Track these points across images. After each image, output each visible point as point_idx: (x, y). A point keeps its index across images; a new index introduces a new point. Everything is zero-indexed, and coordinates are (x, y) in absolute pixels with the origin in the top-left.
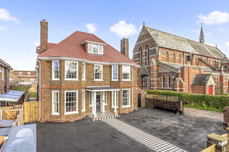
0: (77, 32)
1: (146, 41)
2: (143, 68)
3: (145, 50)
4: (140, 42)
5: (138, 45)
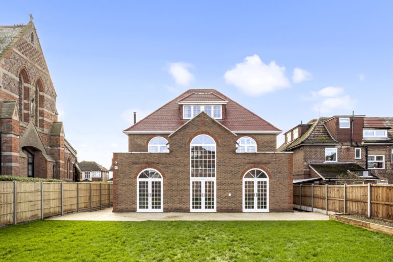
1: (38, 69)
2: (32, 130)
3: (34, 89)
4: (23, 53)
5: (17, 57)
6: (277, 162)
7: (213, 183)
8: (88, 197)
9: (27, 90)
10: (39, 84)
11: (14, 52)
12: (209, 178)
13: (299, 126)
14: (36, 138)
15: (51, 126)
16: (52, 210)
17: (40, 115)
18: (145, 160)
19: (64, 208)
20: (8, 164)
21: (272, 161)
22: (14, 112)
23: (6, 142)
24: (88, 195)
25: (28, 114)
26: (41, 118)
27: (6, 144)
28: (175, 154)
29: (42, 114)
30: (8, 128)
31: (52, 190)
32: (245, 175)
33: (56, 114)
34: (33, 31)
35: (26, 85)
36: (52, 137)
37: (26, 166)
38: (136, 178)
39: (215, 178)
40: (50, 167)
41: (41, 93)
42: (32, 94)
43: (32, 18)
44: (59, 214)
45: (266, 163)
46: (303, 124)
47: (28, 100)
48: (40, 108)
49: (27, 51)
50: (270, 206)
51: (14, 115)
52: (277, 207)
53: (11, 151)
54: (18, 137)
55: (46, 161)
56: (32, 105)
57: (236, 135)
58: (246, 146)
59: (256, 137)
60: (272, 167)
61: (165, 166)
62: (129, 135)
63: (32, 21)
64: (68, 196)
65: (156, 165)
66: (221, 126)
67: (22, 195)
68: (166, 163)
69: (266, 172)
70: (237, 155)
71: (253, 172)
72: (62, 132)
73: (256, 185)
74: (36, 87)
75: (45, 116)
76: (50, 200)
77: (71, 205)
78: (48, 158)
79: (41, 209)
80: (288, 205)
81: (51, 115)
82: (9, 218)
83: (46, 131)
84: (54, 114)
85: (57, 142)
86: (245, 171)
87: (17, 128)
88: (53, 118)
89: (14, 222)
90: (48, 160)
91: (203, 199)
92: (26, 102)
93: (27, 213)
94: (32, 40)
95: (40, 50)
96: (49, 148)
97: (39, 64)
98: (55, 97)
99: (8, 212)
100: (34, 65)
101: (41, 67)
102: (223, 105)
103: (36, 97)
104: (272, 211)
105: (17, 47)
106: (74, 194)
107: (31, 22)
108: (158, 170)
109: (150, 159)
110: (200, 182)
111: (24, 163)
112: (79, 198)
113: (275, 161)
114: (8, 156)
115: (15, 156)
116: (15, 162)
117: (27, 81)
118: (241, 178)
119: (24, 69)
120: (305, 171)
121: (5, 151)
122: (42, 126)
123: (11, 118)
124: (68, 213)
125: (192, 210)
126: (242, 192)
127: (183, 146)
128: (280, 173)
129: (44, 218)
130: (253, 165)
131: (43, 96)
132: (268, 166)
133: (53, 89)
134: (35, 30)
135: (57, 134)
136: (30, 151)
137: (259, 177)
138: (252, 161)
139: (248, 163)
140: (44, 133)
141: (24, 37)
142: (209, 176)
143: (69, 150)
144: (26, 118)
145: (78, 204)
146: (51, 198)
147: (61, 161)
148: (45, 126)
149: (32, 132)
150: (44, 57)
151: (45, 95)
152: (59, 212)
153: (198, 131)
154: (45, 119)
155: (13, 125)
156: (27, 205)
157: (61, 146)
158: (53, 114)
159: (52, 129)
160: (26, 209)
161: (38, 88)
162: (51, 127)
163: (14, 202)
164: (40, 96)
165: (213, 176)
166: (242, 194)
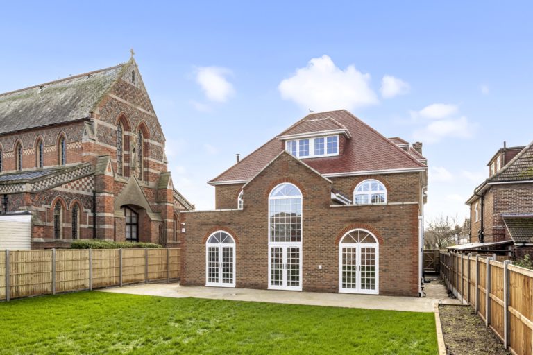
0: (345, 111)
1: (141, 112)
2: (133, 185)
3: (137, 136)
4: (121, 97)
5: (114, 103)
6: (392, 218)
7: (298, 249)
8: (164, 266)
9: (128, 139)
10: (142, 129)
11: (110, 98)
12: (293, 242)
13: (501, 151)
14: (139, 194)
15: (158, 177)
16: (106, 280)
17: (145, 167)
18: (215, 220)
19: (123, 279)
20: (102, 227)
21: (384, 217)
22: (107, 168)
23: (100, 202)
24: (164, 263)
25: (129, 167)
26: (145, 170)
27: (100, 204)
28: (250, 210)
29: (146, 164)
30: (101, 186)
31: (105, 257)
32: (342, 239)
33: (165, 162)
34: (134, 69)
35: (126, 133)
36: (159, 191)
37: (124, 227)
38: (205, 243)
39: (301, 243)
40: (155, 228)
41: (146, 140)
42: (134, 143)
43: (133, 54)
44: (117, 285)
45: (374, 221)
46: (507, 146)
47: (129, 151)
48: (144, 158)
49: (126, 94)
50: (380, 286)
51: (107, 170)
52: (392, 288)
53: (104, 212)
54: (112, 195)
55: (150, 221)
56: (134, 156)
57: (330, 181)
58: (370, 193)
59: (386, 179)
60: (384, 225)
61: (238, 227)
62: (217, 186)
63: (134, 56)
64: (131, 265)
65: (227, 226)
66: (308, 169)
67: (62, 264)
68: (238, 224)
69: (375, 234)
70: (331, 210)
71: (355, 234)
72: (170, 185)
73: (358, 254)
74: (140, 134)
75: (150, 166)
76: (102, 268)
77: (135, 275)
78: (153, 217)
79: (90, 279)
80: (409, 284)
81: (159, 165)
82: (48, 287)
83: (151, 184)
84: (162, 163)
85: (164, 197)
86: (343, 233)
87: (111, 185)
88: (161, 168)
89: (52, 291)
90: (152, 219)
91: (285, 271)
92: (126, 152)
93: (70, 283)
94: (133, 80)
95: (143, 89)
96: (155, 204)
97: (143, 107)
98: (163, 142)
99: (46, 281)
100: (135, 109)
101: (145, 109)
102: (340, 134)
103: (140, 145)
104: (383, 293)
105: (114, 92)
106: (142, 261)
107: (132, 59)
108: (229, 232)
109: (220, 218)
110: (281, 249)
111: (121, 224)
112: (149, 267)
113: (389, 217)
114: (101, 217)
115: (108, 217)
116: (108, 224)
117: (127, 128)
118: (337, 244)
119: (123, 116)
120: (494, 229)
121: (98, 212)
122: (146, 179)
123: (104, 175)
124: (130, 284)
125: (270, 287)
126: (338, 263)
127: (260, 200)
128: (396, 235)
129: (93, 289)
130: (354, 224)
131: (148, 143)
132: (378, 224)
133: (161, 133)
134: (136, 66)
135: (164, 187)
136: (134, 209)
137: (364, 242)
138: (352, 218)
139: (347, 221)
140: (149, 187)
141: (122, 78)
142: (293, 239)
143: (183, 205)
144: (127, 172)
145: (146, 273)
146: (105, 266)
147: (169, 220)
148: (150, 178)
149: (134, 187)
150: (148, 97)
151: (150, 141)
152: (116, 282)
153: (278, 178)
154: (151, 170)
155: (106, 182)
156: (70, 274)
157: (168, 201)
158: (160, 162)
159: (160, 181)
160: (69, 279)
161: (142, 135)
162: (158, 179)
163: (52, 271)
164: (145, 143)
165: (299, 239)
166: (338, 266)
